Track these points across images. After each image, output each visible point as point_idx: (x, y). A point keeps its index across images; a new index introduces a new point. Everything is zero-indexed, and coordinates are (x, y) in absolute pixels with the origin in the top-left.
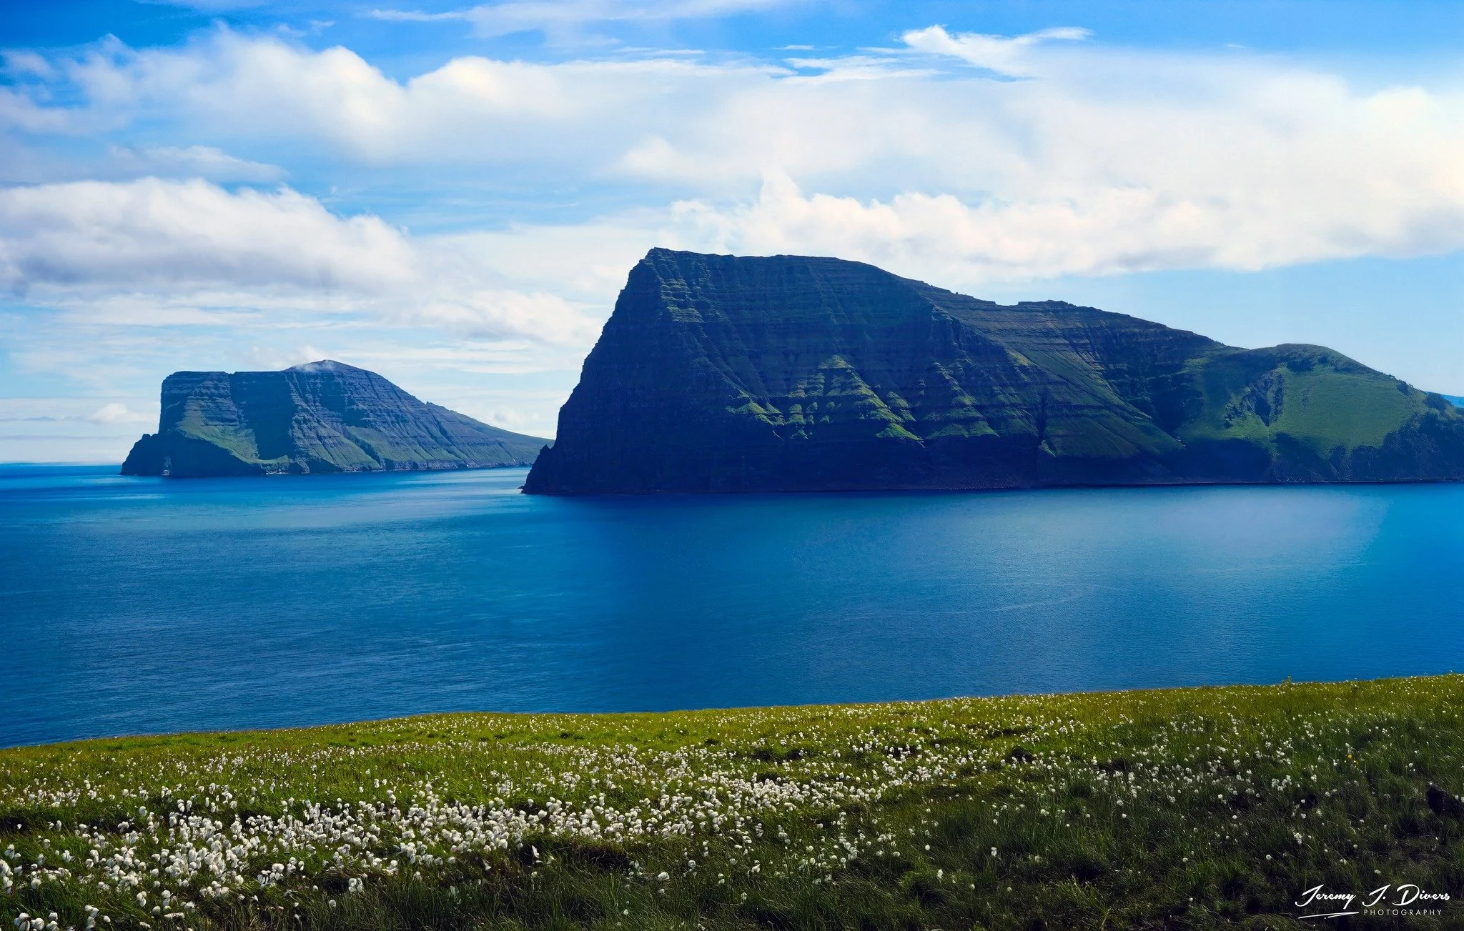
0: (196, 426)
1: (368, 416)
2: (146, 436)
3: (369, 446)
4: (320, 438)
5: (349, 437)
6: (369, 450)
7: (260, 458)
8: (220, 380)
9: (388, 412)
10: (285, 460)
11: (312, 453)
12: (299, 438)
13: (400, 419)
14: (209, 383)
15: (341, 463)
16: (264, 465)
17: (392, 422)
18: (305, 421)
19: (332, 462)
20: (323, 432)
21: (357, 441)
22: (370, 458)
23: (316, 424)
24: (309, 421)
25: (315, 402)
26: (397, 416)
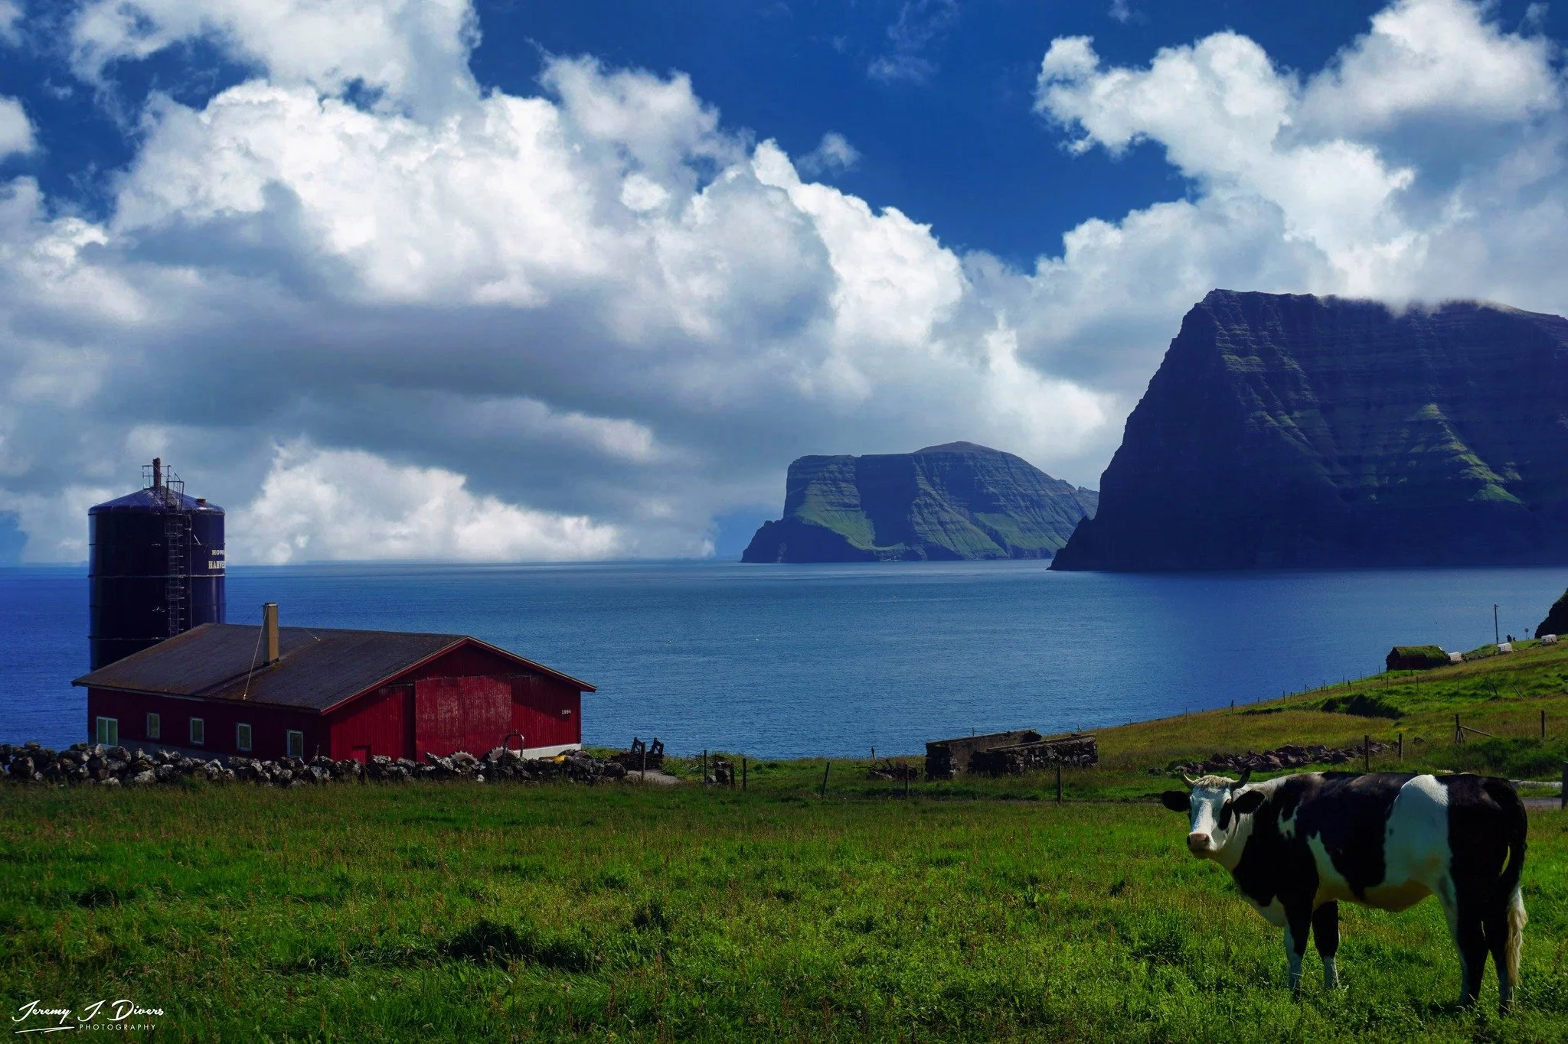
0: (817, 513)
1: (998, 500)
2: (768, 523)
3: (996, 532)
4: (941, 523)
5: (976, 522)
6: (995, 536)
7: (876, 545)
8: (845, 464)
9: (1023, 496)
10: (900, 547)
11: (931, 539)
12: (918, 523)
13: (1036, 504)
14: (833, 467)
15: (962, 549)
16: (879, 552)
17: (1027, 507)
18: (927, 505)
19: (952, 549)
20: (945, 517)
21: (983, 527)
22: (995, 545)
23: (937, 509)
24: (931, 505)
25: (942, 485)
26: (1032, 501)
